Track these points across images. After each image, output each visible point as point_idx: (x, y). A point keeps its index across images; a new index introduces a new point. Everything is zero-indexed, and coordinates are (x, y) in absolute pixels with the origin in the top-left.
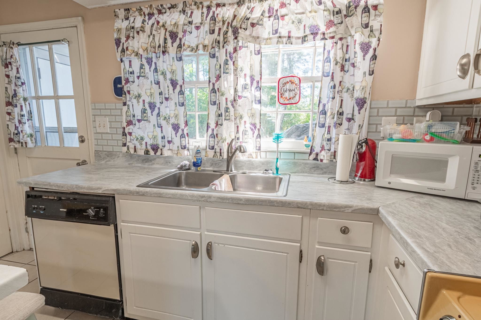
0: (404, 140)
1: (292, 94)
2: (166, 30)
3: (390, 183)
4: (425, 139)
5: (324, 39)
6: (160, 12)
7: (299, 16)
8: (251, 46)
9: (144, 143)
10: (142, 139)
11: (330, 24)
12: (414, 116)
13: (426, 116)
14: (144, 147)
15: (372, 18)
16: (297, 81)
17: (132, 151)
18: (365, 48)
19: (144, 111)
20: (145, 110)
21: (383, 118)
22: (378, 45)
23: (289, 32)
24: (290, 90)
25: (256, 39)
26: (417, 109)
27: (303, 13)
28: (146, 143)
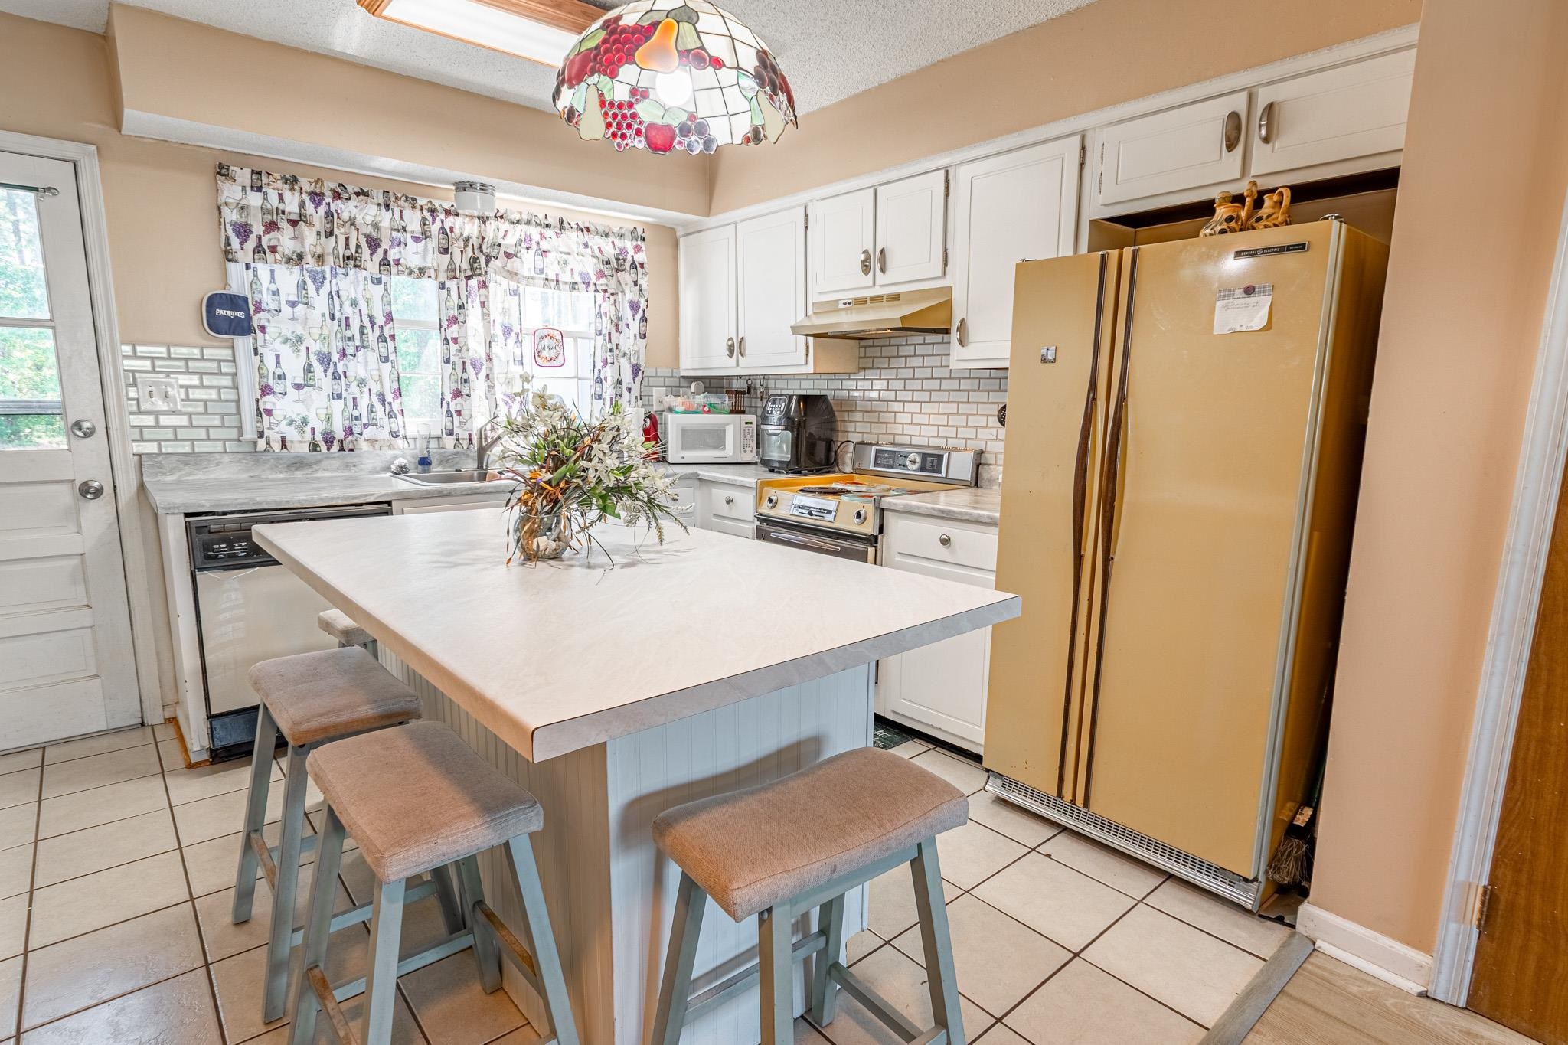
0: (686, 412)
1: (553, 354)
2: (358, 230)
3: (683, 458)
4: (704, 411)
5: (596, 291)
6: (337, 196)
7: (565, 256)
8: (505, 283)
9: (308, 429)
10: (305, 421)
11: (601, 274)
12: (679, 387)
13: (690, 387)
14: (308, 436)
15: (640, 276)
16: (558, 337)
17: (276, 446)
18: (634, 306)
19: (308, 369)
20: (310, 365)
21: (654, 389)
22: (647, 306)
23: (557, 275)
24: (550, 348)
25: (513, 274)
26: (681, 379)
27: (569, 254)
28: (313, 429)
